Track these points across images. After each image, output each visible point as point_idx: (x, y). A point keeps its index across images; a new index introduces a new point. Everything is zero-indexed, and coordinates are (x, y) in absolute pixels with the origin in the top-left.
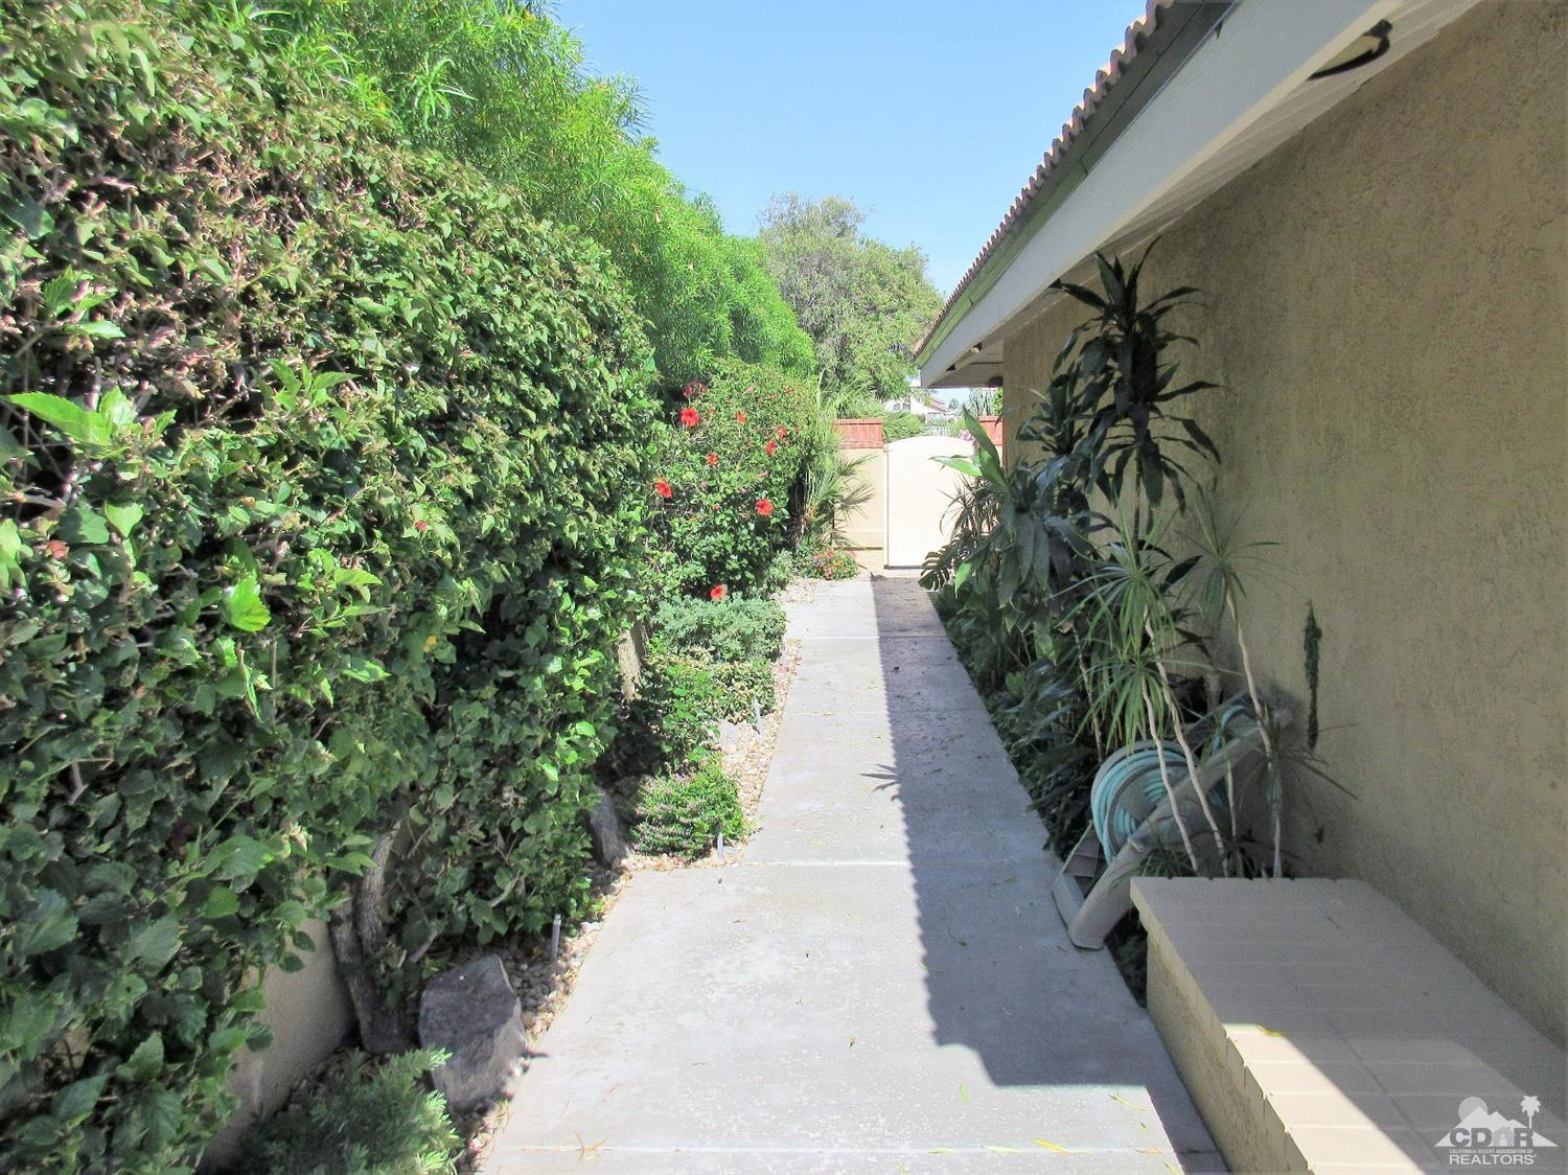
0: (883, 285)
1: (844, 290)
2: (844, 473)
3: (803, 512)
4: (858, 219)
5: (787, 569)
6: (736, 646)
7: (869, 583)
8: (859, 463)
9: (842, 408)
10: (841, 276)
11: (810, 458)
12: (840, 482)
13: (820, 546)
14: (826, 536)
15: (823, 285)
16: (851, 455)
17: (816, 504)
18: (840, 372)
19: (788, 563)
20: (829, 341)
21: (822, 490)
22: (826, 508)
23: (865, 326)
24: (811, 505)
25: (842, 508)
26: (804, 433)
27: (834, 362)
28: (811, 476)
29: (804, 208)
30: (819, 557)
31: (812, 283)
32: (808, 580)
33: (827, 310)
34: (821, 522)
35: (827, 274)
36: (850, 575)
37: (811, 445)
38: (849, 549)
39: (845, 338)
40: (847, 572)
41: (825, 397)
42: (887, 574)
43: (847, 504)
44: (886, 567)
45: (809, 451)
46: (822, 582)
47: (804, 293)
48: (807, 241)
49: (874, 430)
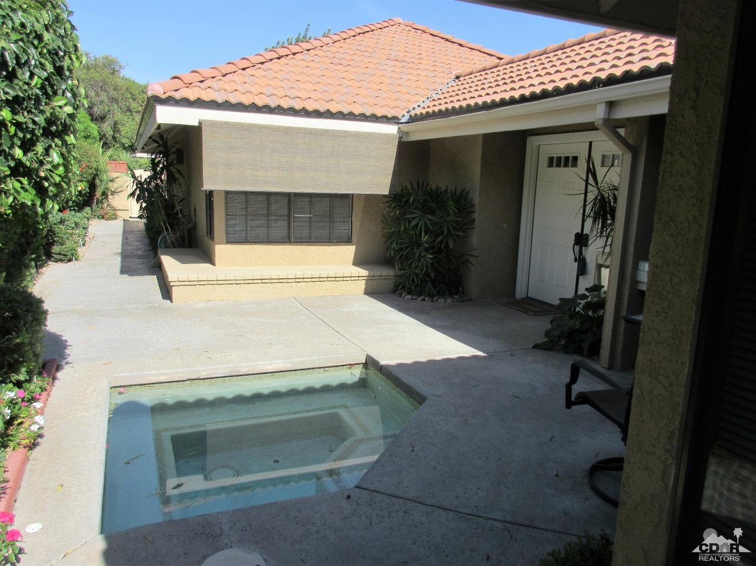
0: (134, 100)
1: (114, 100)
2: (112, 181)
3: (95, 195)
4: (121, 67)
5: (89, 214)
6: (73, 225)
7: (122, 222)
8: (117, 178)
9: (111, 157)
10: (114, 94)
11: (97, 175)
12: (110, 184)
13: (102, 208)
14: (105, 205)
15: (104, 97)
16: (114, 175)
17: (100, 193)
18: (114, 138)
19: (89, 211)
20: (107, 123)
21: (102, 187)
22: (104, 194)
23: (125, 118)
24: (98, 194)
25: (112, 194)
26: (95, 166)
27: (111, 133)
28: (98, 181)
29: (92, 59)
30: (102, 212)
31: (97, 95)
32: (98, 220)
33: (107, 109)
34: (102, 199)
35: (105, 91)
36: (115, 218)
37: (98, 170)
38: (115, 210)
39: (116, 123)
40: (114, 217)
41: (103, 152)
42: (130, 219)
43: (113, 193)
44: (130, 217)
45: (97, 172)
46: (103, 221)
47: (94, 100)
48: (95, 75)
49: (124, 166)
